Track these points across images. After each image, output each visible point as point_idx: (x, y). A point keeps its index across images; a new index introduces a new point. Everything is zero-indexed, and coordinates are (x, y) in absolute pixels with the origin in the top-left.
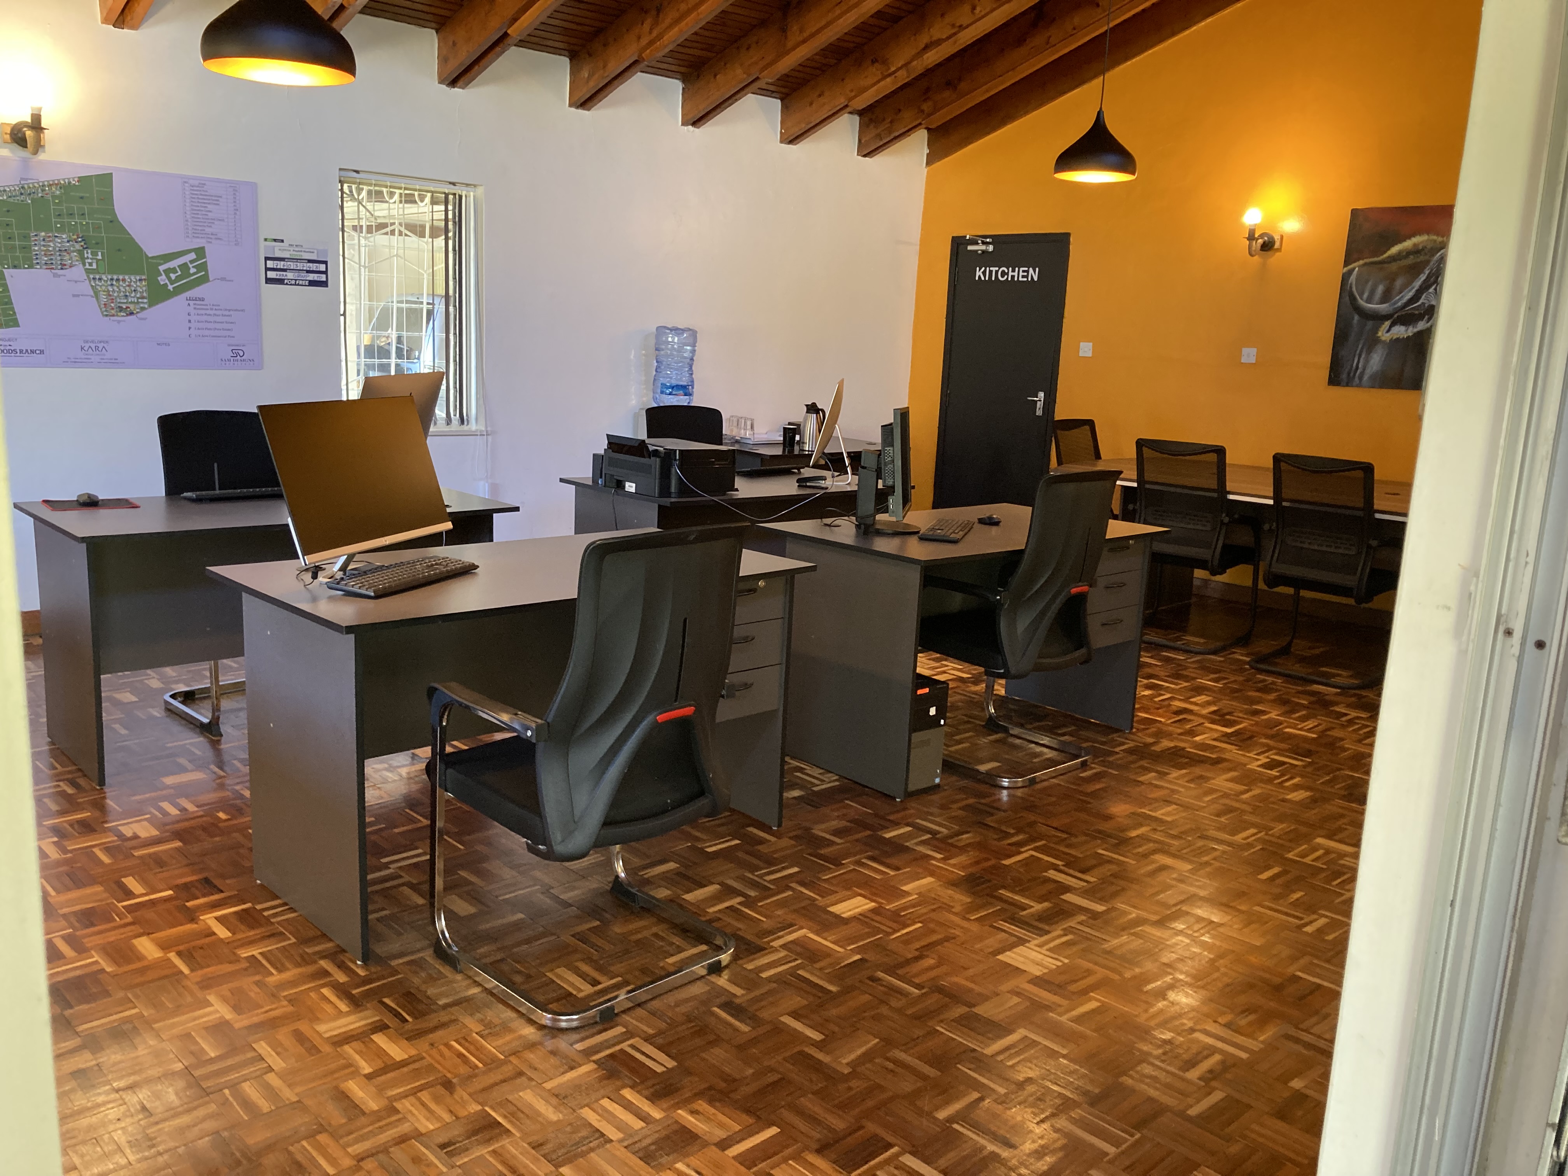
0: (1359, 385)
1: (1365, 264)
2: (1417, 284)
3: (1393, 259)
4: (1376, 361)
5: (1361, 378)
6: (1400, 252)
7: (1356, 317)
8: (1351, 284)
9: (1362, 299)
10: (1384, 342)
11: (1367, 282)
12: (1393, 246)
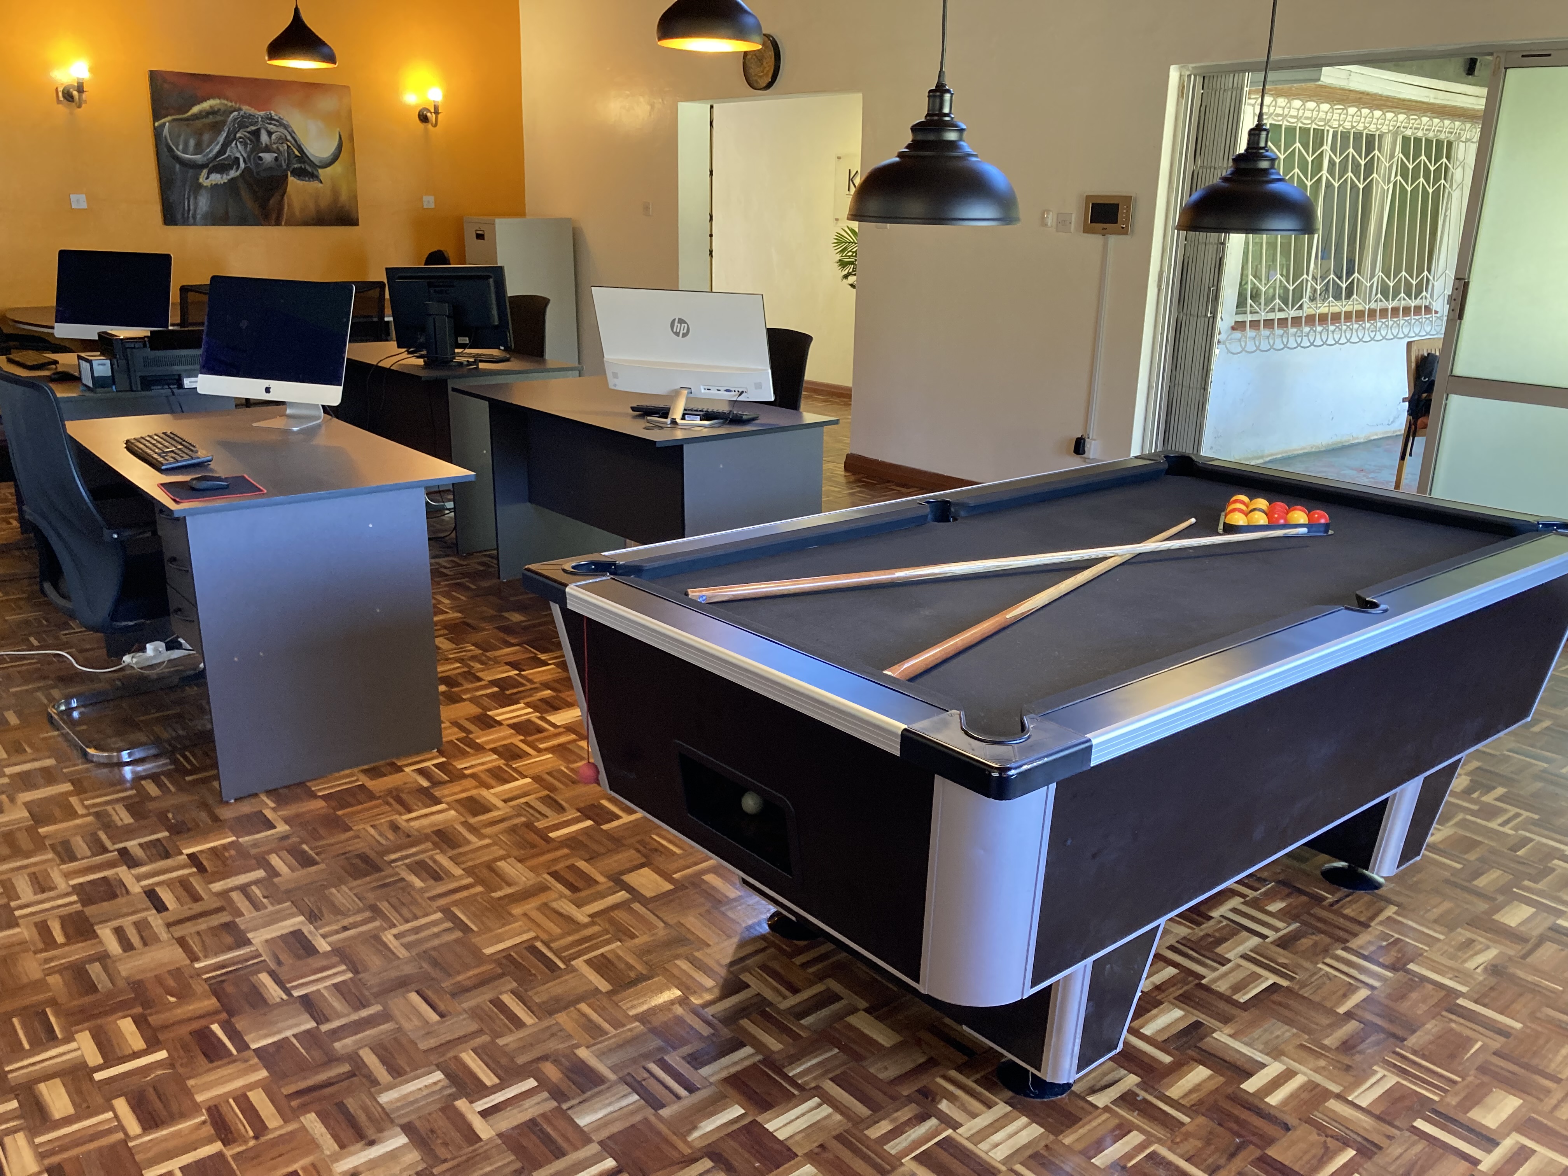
0: (195, 224)
1: (174, 120)
2: (221, 139)
3: (196, 117)
4: (203, 203)
5: (194, 217)
6: (201, 112)
7: (178, 166)
8: (166, 137)
9: (178, 149)
10: (206, 187)
11: (179, 136)
12: (194, 105)
